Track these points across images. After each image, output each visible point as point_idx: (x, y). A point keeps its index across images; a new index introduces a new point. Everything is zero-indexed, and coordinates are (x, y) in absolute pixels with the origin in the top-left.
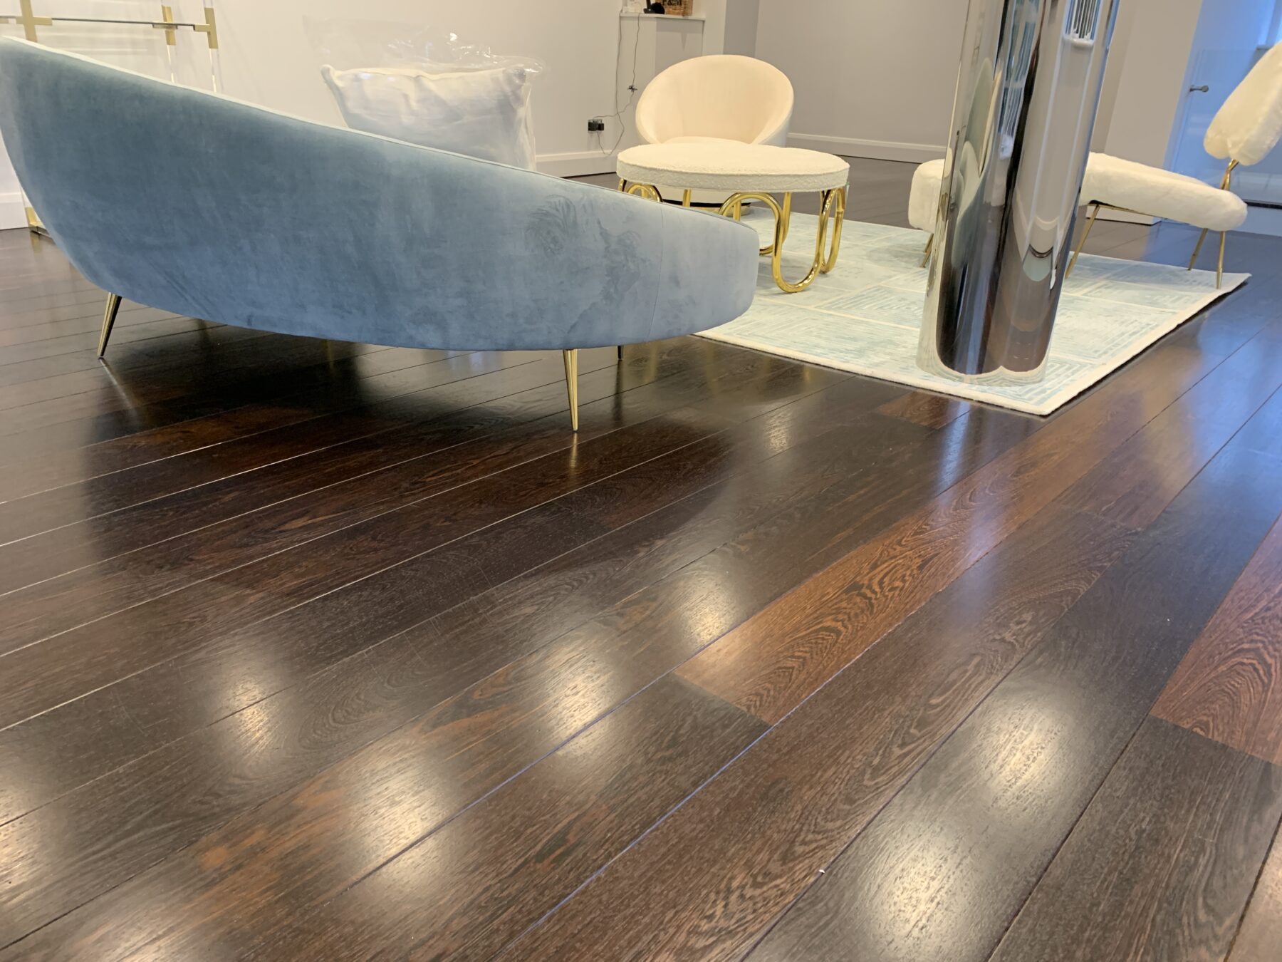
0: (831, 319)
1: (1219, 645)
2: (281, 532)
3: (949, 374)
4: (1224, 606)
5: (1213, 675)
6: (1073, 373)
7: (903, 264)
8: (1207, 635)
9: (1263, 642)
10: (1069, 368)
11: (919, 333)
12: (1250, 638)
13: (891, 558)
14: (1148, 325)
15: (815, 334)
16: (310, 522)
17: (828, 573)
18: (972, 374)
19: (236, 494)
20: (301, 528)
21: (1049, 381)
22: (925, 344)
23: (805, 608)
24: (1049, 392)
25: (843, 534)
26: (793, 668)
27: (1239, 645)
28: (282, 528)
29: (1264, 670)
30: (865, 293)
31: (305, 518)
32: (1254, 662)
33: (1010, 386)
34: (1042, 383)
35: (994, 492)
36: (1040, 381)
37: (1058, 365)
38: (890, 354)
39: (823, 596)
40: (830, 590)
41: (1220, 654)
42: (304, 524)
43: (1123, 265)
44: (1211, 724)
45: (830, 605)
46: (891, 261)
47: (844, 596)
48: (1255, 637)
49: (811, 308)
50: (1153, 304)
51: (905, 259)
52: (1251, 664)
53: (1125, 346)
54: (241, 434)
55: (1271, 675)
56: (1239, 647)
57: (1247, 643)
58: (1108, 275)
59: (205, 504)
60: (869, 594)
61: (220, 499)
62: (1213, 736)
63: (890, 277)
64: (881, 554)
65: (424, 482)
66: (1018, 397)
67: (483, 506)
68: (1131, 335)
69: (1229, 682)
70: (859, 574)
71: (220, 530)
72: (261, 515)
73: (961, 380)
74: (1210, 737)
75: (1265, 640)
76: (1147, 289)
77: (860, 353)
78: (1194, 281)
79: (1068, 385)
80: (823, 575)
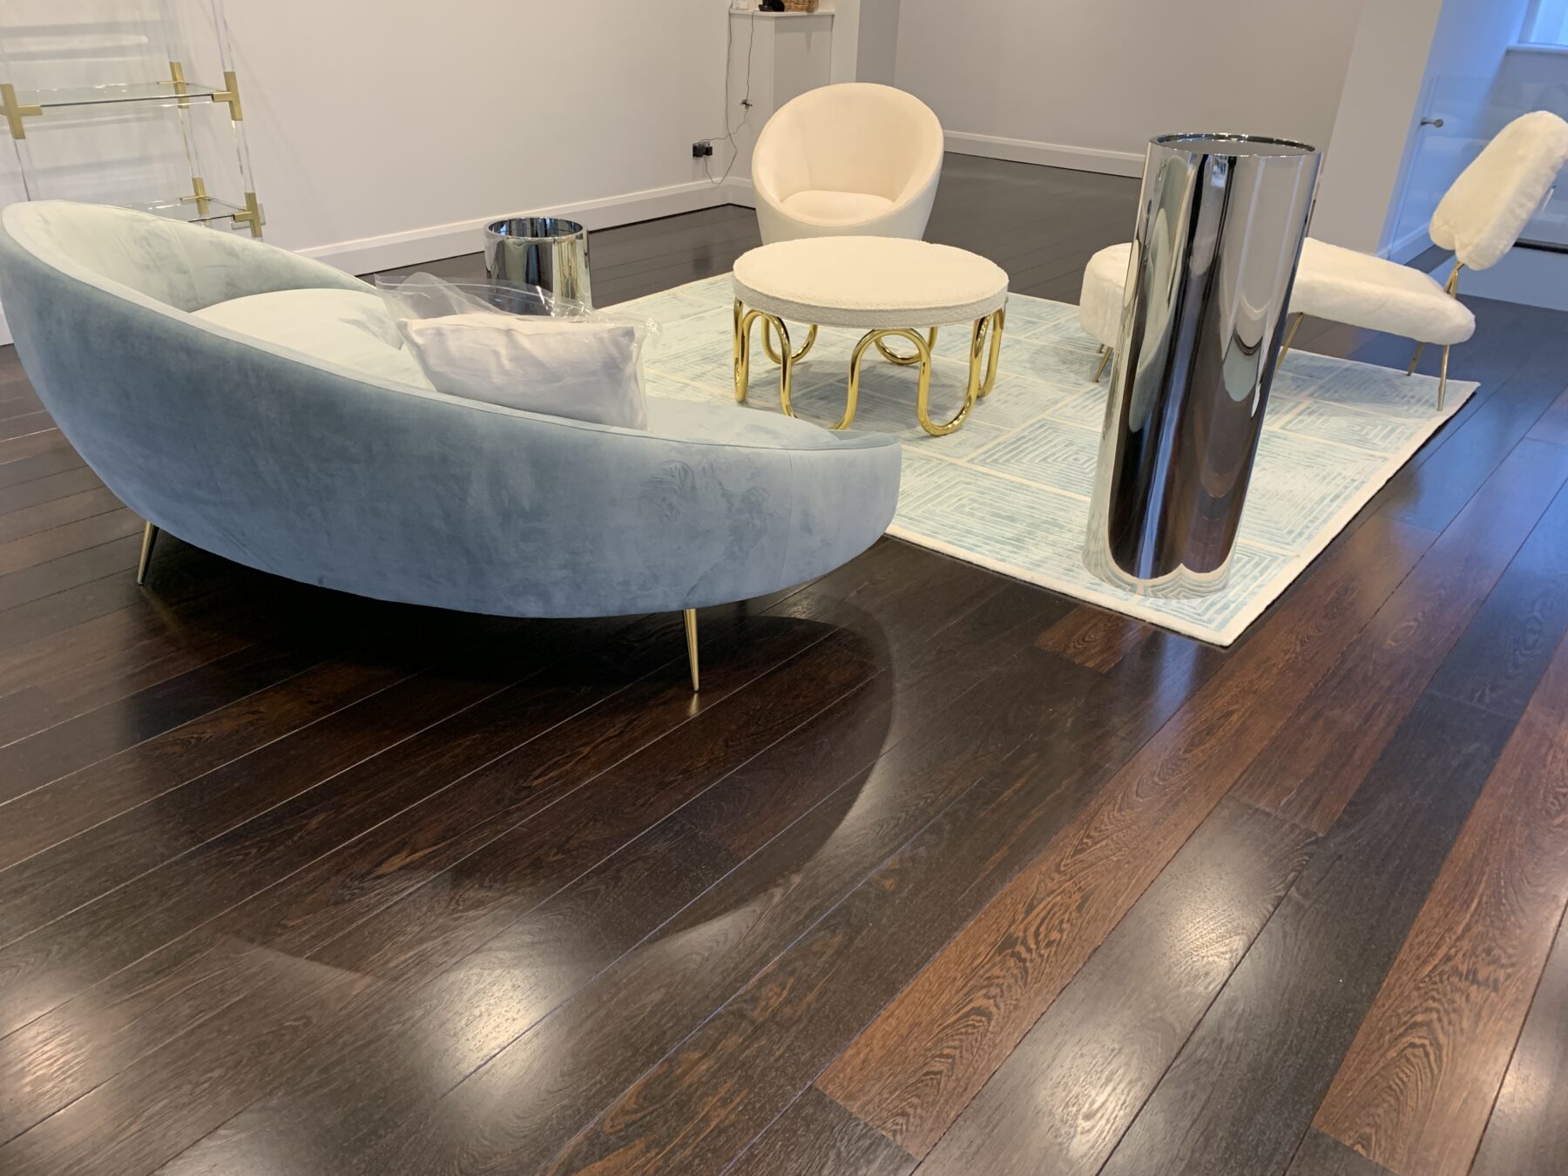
0: (986, 483)
1: (1391, 1017)
2: (379, 877)
3: (1119, 579)
4: (1401, 957)
5: (1381, 1064)
6: (1262, 573)
7: (1072, 375)
8: (1380, 1003)
9: (1438, 1011)
10: (1257, 565)
11: (1088, 506)
12: (1425, 1005)
13: (1049, 895)
14: (1353, 480)
15: (967, 509)
16: (408, 860)
17: (981, 920)
18: (1146, 578)
19: (322, 816)
20: (400, 869)
21: (1234, 587)
22: (1094, 527)
23: (955, 979)
24: (1232, 606)
25: (998, 856)
26: (940, 1073)
27: (1412, 1017)
28: (380, 871)
29: (1435, 1054)
30: (1025, 433)
31: (404, 854)
32: (1427, 1042)
33: (1188, 598)
34: (1226, 590)
35: (1164, 780)
36: (1224, 587)
37: (1246, 559)
38: (1054, 544)
39: (975, 959)
40: (982, 948)
41: (1391, 1031)
42: (404, 863)
43: (1330, 369)
44: (1374, 1138)
45: (981, 972)
46: (1059, 371)
47: (998, 959)
48: (1431, 1003)
49: (962, 462)
50: (1362, 441)
51: (1076, 367)
52: (1423, 1046)
53: (1325, 521)
54: (318, 715)
55: (1441, 1061)
56: (1412, 1020)
57: (1422, 1013)
58: (1313, 388)
59: (290, 834)
60: (1025, 955)
61: (305, 825)
62: (1374, 1157)
63: (1056, 402)
64: (1038, 888)
65: (529, 787)
66: (1197, 619)
67: (599, 825)
68: (1332, 501)
69: (1397, 1074)
70: (1013, 922)
71: (311, 876)
72: (353, 851)
73: (1133, 589)
74: (1371, 1158)
75: (1441, 1008)
76: (1357, 414)
77: (1018, 543)
78: (1413, 397)
79: (1255, 594)
80: (975, 924)
